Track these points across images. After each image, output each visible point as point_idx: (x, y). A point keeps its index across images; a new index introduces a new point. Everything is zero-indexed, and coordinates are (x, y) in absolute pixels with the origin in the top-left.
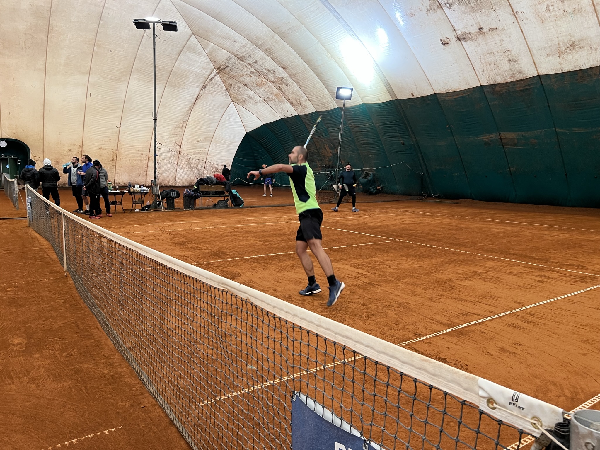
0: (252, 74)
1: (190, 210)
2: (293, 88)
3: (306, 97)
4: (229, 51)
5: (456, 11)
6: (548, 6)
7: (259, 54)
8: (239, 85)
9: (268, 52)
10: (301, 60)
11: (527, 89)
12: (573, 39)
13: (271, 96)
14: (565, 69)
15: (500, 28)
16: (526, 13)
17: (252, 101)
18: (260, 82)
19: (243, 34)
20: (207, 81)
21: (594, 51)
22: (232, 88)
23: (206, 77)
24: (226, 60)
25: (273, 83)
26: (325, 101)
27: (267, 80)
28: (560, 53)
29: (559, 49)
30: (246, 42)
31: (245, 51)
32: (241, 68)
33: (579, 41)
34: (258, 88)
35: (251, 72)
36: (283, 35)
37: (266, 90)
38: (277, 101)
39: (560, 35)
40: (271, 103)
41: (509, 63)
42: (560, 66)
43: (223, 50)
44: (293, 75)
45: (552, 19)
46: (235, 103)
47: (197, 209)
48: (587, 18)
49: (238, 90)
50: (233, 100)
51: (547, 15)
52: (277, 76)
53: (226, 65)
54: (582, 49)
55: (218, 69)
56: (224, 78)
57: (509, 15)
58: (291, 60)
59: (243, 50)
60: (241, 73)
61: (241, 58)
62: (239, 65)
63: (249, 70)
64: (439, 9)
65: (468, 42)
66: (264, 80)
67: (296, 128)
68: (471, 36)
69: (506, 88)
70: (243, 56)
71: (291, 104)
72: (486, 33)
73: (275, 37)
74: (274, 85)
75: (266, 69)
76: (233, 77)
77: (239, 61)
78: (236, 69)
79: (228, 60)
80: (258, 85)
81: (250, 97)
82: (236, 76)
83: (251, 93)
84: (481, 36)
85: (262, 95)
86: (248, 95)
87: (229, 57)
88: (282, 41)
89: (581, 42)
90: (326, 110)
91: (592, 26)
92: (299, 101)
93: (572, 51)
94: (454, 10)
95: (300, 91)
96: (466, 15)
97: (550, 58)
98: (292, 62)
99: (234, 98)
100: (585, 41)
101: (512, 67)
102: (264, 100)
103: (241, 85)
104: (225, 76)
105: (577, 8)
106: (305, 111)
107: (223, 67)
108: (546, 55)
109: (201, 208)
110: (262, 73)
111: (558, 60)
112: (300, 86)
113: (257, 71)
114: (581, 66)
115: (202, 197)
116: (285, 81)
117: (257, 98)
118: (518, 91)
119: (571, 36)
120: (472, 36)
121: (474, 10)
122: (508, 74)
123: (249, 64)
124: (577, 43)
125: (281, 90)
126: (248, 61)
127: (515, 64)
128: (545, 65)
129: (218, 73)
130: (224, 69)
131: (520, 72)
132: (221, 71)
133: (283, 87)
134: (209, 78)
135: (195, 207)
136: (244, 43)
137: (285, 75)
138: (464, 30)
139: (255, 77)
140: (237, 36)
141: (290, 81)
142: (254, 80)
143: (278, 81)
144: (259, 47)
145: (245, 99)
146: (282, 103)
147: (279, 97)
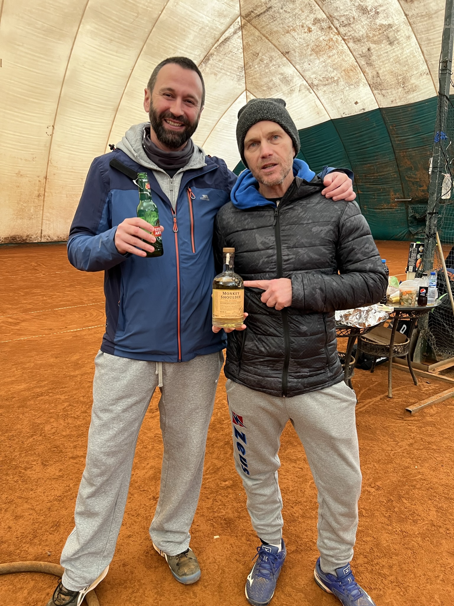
2: (402, 49)
8: (273, 54)
13: (333, 74)
18: (324, 44)
20: (216, 45)
22: (257, 61)
23: (217, 34)
25: (356, 41)
27: (344, 36)
37: (329, 61)
38: (342, 83)
40: (324, 89)
46: (249, 93)
49: (267, 65)
50: (249, 86)
52: (379, 21)
53: (269, 6)
55: (247, 15)
56: (250, 39)
60: (290, 24)
66: (335, 38)
74: (354, 48)
75: (359, 8)
76: (269, 35)
78: (284, 16)
80: (316, 50)
81: (286, 80)
82: (276, 32)
83: (290, 70)
86: (282, 74)
92: (404, 78)
102: (312, 84)
103: (276, 54)
104: (253, 34)
107: (258, 11)
113: (330, 16)
116: (390, 35)
129: (242, 27)
130: (260, 15)
132: (250, 21)
133: (380, 48)
134: (222, 39)
139: (319, 32)
142: (313, 38)
145: (274, 84)
146: (352, 87)
147: (352, 74)
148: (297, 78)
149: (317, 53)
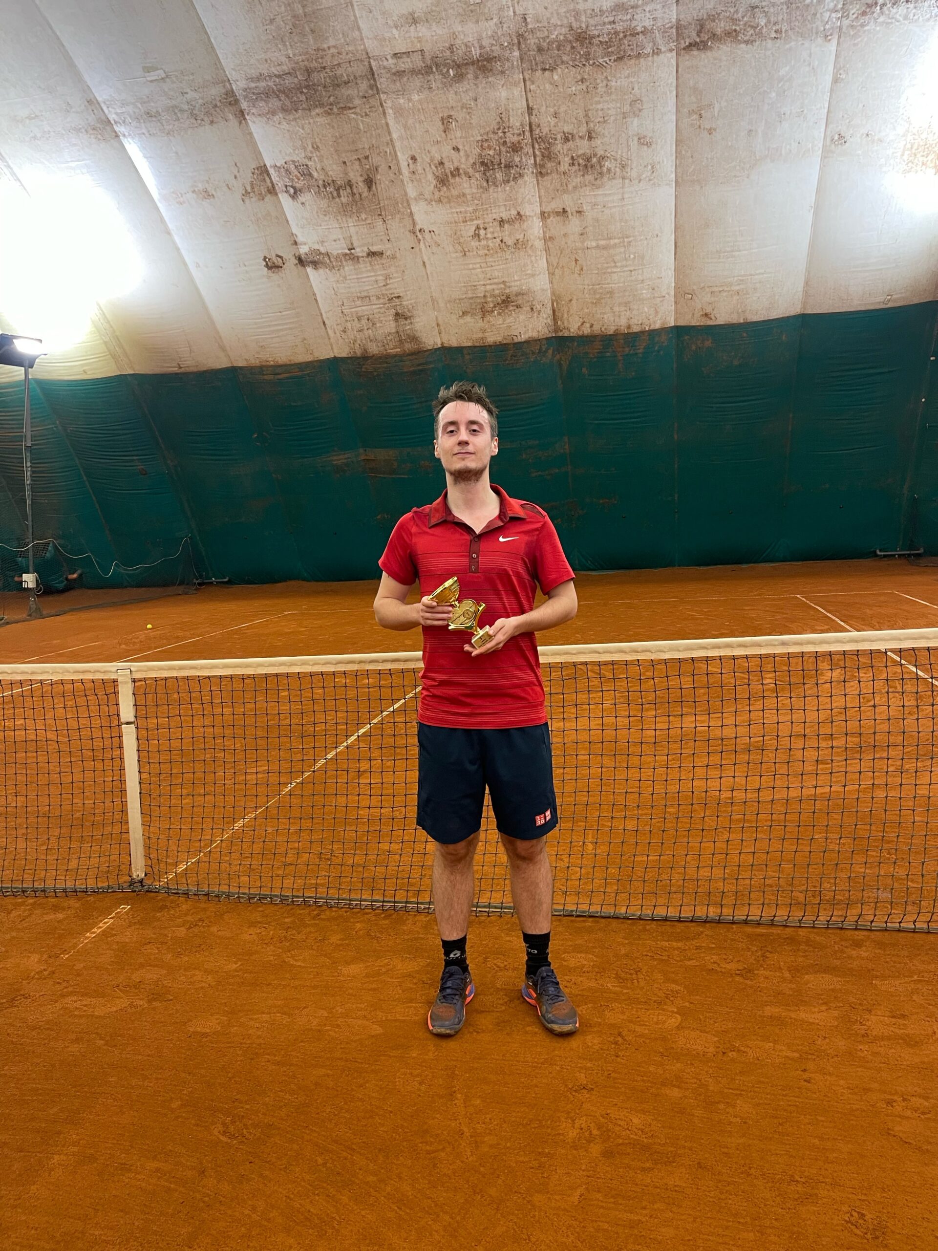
5: (308, 207)
6: (478, 228)
11: (421, 371)
12: (507, 291)
14: (489, 340)
15: (388, 254)
16: (439, 235)
21: (536, 314)
28: (485, 312)
29: (485, 305)
33: (516, 295)
39: (488, 282)
41: (396, 320)
42: (481, 335)
45: (481, 252)
48: (533, 258)
51: (474, 243)
54: (520, 309)
57: (408, 233)
64: (269, 195)
65: (321, 271)
68: (329, 258)
69: (385, 365)
72: (361, 259)
84: (350, 262)
89: (520, 297)
91: (538, 273)
93: (503, 311)
94: (303, 203)
96: (327, 218)
97: (468, 319)
100: (525, 297)
101: (401, 329)
105: (521, 240)
108: (461, 313)
111: (481, 324)
114: (515, 337)
118: (407, 372)
119: (505, 285)
120: (332, 259)
121: (345, 211)
122: (391, 340)
124: (513, 298)
127: (407, 322)
128: (457, 331)
131: (414, 339)
138: (316, 247)
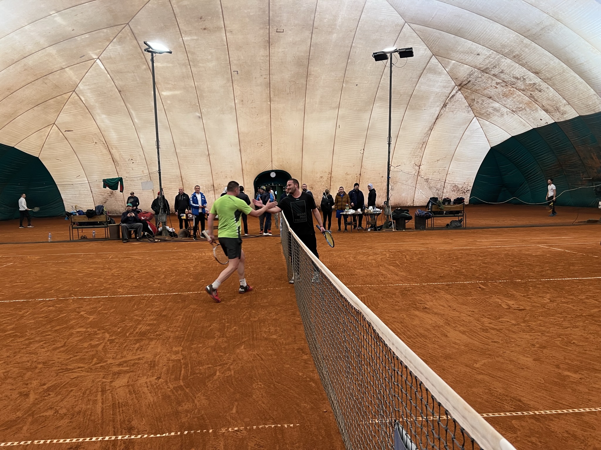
0: (497, 85)
1: (421, 230)
2: (547, 93)
3: (565, 101)
4: (471, 65)
7: (506, 62)
8: (483, 98)
9: (517, 58)
10: (557, 60)
13: (521, 106)
17: (498, 114)
18: (507, 92)
19: (487, 45)
20: (448, 99)
22: (475, 102)
23: (447, 95)
24: (468, 75)
25: (523, 90)
26: (590, 103)
27: (516, 88)
30: (490, 53)
31: (489, 63)
32: (484, 81)
34: (505, 98)
35: (496, 83)
36: (534, 38)
37: (515, 100)
38: (528, 110)
40: (521, 112)
43: (465, 65)
44: (548, 79)
46: (478, 118)
47: (429, 229)
49: (481, 104)
50: (476, 114)
52: (528, 82)
53: (468, 80)
55: (460, 85)
56: (466, 94)
58: (545, 62)
59: (487, 61)
60: (484, 86)
61: (485, 71)
62: (483, 77)
63: (494, 81)
66: (512, 89)
67: (553, 138)
70: (487, 68)
71: (546, 111)
73: (525, 42)
74: (524, 93)
75: (513, 77)
76: (476, 91)
77: (482, 74)
78: (479, 83)
79: (470, 75)
80: (505, 95)
81: (495, 110)
82: (479, 90)
83: (496, 105)
85: (510, 105)
86: (493, 107)
87: (472, 71)
88: (533, 44)
90: (593, 113)
92: (556, 107)
95: (557, 95)
98: (546, 65)
99: (477, 113)
102: (513, 111)
103: (484, 98)
104: (468, 92)
106: (565, 116)
107: (464, 83)
109: (433, 229)
110: (510, 82)
112: (557, 90)
113: (503, 81)
115: (434, 217)
116: (537, 87)
117: (504, 110)
123: (494, 75)
125: (533, 97)
126: (492, 73)
129: (460, 90)
130: (466, 84)
132: (462, 87)
133: (536, 94)
134: (450, 96)
135: (426, 227)
136: (488, 54)
137: (537, 80)
139: (502, 88)
140: (479, 48)
141: (544, 85)
142: (500, 90)
143: (529, 88)
144: (505, 55)
145: (490, 112)
146: (534, 111)
147: (531, 105)
148: (503, 108)
149: (506, 96)
